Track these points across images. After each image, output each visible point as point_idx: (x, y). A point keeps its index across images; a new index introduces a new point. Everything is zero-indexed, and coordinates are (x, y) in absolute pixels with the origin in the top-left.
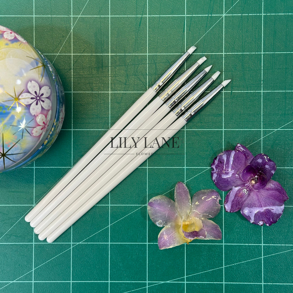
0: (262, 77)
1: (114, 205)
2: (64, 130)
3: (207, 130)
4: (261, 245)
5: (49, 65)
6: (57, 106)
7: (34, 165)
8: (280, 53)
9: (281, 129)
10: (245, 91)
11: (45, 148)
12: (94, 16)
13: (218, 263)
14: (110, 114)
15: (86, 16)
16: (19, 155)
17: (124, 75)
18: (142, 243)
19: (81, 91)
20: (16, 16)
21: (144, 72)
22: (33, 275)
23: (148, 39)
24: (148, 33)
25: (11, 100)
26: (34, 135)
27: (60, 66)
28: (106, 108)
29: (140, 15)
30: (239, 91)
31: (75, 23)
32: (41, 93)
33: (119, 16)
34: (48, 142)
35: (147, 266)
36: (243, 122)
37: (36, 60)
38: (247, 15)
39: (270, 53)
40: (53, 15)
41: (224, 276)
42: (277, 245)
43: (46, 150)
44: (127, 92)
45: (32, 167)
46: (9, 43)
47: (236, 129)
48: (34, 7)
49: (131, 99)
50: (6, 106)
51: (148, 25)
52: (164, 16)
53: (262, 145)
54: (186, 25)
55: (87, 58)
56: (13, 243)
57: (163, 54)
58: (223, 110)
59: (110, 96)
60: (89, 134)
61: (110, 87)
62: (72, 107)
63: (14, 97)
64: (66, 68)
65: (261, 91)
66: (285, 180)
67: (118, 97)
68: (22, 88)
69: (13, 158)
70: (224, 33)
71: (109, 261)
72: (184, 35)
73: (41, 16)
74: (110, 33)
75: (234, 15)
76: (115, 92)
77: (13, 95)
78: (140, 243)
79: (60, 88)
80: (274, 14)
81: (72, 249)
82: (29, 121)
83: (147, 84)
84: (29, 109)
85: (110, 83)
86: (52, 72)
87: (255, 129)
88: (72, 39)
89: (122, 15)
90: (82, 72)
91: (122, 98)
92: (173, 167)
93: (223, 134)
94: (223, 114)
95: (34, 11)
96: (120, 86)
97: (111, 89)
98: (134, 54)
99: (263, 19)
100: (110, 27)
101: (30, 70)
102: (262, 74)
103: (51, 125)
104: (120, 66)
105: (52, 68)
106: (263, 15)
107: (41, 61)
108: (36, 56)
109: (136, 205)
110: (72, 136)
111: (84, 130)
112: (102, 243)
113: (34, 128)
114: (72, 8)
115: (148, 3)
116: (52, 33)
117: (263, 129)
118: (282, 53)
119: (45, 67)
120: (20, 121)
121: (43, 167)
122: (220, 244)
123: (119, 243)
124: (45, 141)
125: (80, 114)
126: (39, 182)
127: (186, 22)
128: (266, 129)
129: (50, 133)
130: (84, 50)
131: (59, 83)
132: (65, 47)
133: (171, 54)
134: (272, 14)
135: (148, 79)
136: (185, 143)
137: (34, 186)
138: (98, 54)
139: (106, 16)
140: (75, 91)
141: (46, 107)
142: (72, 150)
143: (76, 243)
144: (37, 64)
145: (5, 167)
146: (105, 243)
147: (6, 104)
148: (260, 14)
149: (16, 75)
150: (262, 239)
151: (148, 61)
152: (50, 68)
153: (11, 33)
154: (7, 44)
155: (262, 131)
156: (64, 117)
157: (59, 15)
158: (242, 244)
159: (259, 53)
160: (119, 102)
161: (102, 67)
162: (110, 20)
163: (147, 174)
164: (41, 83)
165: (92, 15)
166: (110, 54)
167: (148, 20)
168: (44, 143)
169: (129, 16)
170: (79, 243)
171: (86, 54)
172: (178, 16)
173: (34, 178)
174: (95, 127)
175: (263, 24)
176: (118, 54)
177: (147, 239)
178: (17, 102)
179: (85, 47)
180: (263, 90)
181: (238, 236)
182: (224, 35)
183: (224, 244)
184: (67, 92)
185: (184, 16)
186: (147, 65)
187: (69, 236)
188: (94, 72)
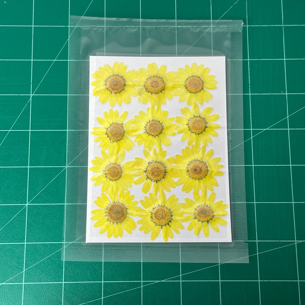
0: (249, 81)
4: (255, 241)
7: (28, 165)
22: (24, 277)
40: (51, 26)
45: (26, 167)
65: (249, 94)
88: (69, 45)
99: (247, 29)
128: (255, 129)
139: (102, 26)
143: (69, 242)
155: (252, 131)
159: (245, 60)
162: (105, 30)
167: (141, 30)
170: (72, 242)
185: (175, 26)
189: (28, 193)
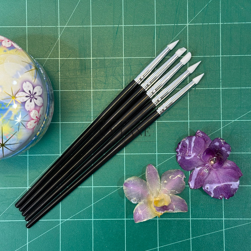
0: (221, 76)
1: (96, 187)
2: (53, 123)
3: (175, 121)
4: (222, 219)
5: (40, 68)
6: (47, 102)
7: (27, 153)
8: (235, 56)
9: (237, 120)
10: (207, 89)
11: (38, 139)
12: (78, 26)
13: (186, 235)
14: (92, 109)
15: (71, 26)
16: (16, 144)
17: (104, 76)
18: (121, 219)
19: (67, 90)
20: (12, 27)
21: (121, 73)
22: (28, 248)
23: (123, 45)
24: (123, 40)
25: (9, 98)
26: (28, 127)
27: (49, 68)
28: (89, 104)
29: (117, 25)
30: (202, 89)
31: (61, 32)
32: (34, 92)
33: (99, 26)
34: (40, 134)
35: (125, 238)
36: (205, 115)
37: (30, 64)
38: (207, 24)
39: (227, 56)
40: (43, 26)
41: (191, 246)
42: (236, 219)
43: (38, 140)
44: (106, 90)
45: (26, 155)
46: (7, 50)
47: (199, 121)
48: (27, 19)
49: (110, 96)
50: (5, 103)
51: (123, 33)
52: (137, 25)
53: (222, 134)
54: (155, 33)
55: (72, 62)
56: (10, 221)
57: (137, 58)
58: (189, 104)
59: (92, 94)
60: (75, 126)
61: (92, 86)
62: (60, 103)
63: (12, 95)
64: (54, 70)
65: (220, 88)
66: (241, 164)
67: (99, 94)
68: (18, 88)
69: (11, 148)
70: (188, 40)
71: (93, 235)
72: (154, 41)
73: (33, 27)
74: (91, 40)
75: (196, 24)
76: (96, 90)
77: (11, 94)
78: (119, 219)
79: (50, 87)
80: (230, 23)
81: (60, 225)
82: (25, 116)
83: (124, 83)
84: (24, 106)
85: (92, 83)
86: (43, 74)
87: (216, 121)
88: (59, 45)
89: (102, 25)
90: (68, 73)
91: (102, 95)
92: (147, 154)
93: (189, 124)
94: (189, 108)
95: (27, 23)
96: (101, 85)
97: (93, 88)
98: (112, 58)
99: (220, 27)
100: (91, 35)
101: (25, 73)
102: (221, 74)
103: (43, 119)
104: (101, 68)
105: (43, 70)
106: (220, 24)
107: (34, 64)
108: (29, 61)
109: (115, 186)
110: (60, 128)
111: (70, 122)
112: (86, 220)
113: (29, 121)
114: (59, 20)
115: (123, 14)
116: (42, 41)
117: (223, 121)
118: (237, 55)
119: (38, 70)
120: (16, 116)
121: (35, 155)
122: (187, 219)
123: (101, 219)
124: (37, 133)
125: (66, 109)
126: (32, 168)
127: (155, 30)
128: (225, 121)
129: (41, 126)
130: (70, 55)
131: (49, 83)
132: (53, 52)
133: (143, 58)
134: (228, 23)
135: (124, 79)
136: (157, 133)
137: (28, 171)
138: (81, 58)
139: (88, 26)
140: (63, 90)
141: (38, 104)
142: (60, 140)
143: (64, 220)
144: (31, 68)
145: (4, 156)
146: (89, 219)
147: (5, 102)
148: (218, 23)
149: (13, 77)
150: (223, 214)
151: (124, 63)
152: (41, 70)
153: (8, 41)
154: (5, 51)
155: (222, 122)
156: (53, 112)
157: (48, 26)
158: (206, 219)
159: (217, 56)
160: (100, 98)
161: (85, 69)
162: (91, 29)
163: (125, 160)
164: (34, 83)
165: (76, 26)
166: (91, 58)
167: (123, 29)
168: (36, 135)
169: (107, 26)
170: (67, 220)
171: (71, 58)
172: (149, 25)
173: (28, 164)
174: (79, 120)
175: (220, 31)
176: (98, 58)
177: (125, 216)
178: (14, 100)
179: (71, 52)
180: (222, 88)
181: (202, 211)
182: (188, 41)
183: (190, 219)
184: (55, 91)
185: (154, 25)
186: (124, 67)
187: (58, 214)
188: (78, 73)
189: (28, 178)
